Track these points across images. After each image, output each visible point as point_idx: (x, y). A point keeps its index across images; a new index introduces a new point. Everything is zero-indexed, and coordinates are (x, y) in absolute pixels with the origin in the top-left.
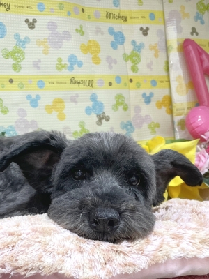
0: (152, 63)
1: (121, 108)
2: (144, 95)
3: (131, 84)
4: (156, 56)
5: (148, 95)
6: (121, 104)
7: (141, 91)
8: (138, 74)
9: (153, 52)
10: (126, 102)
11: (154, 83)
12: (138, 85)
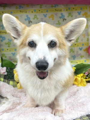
0: (83, 39)
1: (72, 52)
2: (80, 48)
3: (75, 46)
4: (84, 37)
5: (81, 48)
6: (72, 51)
7: (79, 47)
8: (78, 43)
9: (83, 36)
10: (74, 50)
11: (83, 45)
12: (78, 46)
